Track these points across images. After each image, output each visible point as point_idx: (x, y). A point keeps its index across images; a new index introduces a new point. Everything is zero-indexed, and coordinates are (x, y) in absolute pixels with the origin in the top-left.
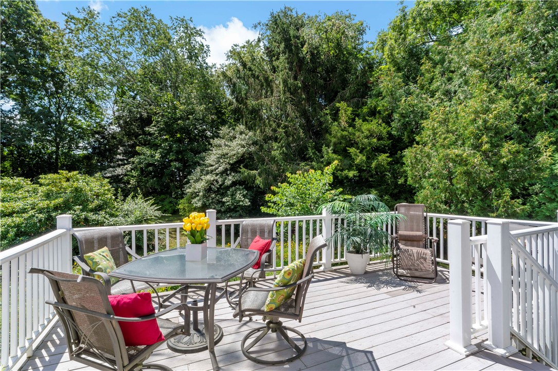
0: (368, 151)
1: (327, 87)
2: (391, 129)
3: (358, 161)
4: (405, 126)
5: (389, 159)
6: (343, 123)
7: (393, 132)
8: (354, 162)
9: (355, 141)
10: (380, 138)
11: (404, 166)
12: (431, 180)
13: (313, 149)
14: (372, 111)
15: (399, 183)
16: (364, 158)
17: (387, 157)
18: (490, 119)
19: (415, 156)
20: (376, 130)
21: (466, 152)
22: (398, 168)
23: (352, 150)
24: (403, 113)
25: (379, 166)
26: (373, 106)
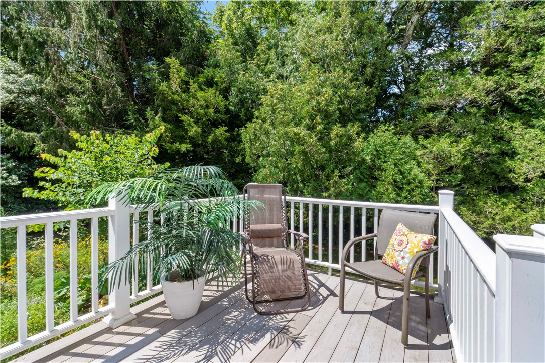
0: (204, 122)
1: (156, 44)
2: (229, 104)
3: (192, 132)
4: (242, 102)
5: (228, 134)
6: (175, 86)
7: (230, 107)
8: (187, 135)
9: (188, 110)
10: (217, 111)
11: (241, 143)
12: (271, 158)
13: (135, 114)
14: (209, 82)
15: (237, 161)
16: (199, 130)
17: (225, 131)
18: (323, 101)
19: (255, 132)
20: (213, 102)
21: (302, 132)
22: (236, 146)
23: (185, 118)
24: (240, 89)
25: (216, 141)
26: (210, 76)
